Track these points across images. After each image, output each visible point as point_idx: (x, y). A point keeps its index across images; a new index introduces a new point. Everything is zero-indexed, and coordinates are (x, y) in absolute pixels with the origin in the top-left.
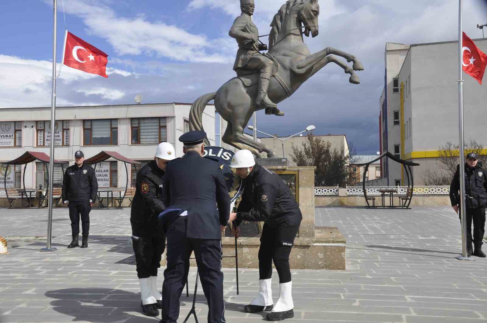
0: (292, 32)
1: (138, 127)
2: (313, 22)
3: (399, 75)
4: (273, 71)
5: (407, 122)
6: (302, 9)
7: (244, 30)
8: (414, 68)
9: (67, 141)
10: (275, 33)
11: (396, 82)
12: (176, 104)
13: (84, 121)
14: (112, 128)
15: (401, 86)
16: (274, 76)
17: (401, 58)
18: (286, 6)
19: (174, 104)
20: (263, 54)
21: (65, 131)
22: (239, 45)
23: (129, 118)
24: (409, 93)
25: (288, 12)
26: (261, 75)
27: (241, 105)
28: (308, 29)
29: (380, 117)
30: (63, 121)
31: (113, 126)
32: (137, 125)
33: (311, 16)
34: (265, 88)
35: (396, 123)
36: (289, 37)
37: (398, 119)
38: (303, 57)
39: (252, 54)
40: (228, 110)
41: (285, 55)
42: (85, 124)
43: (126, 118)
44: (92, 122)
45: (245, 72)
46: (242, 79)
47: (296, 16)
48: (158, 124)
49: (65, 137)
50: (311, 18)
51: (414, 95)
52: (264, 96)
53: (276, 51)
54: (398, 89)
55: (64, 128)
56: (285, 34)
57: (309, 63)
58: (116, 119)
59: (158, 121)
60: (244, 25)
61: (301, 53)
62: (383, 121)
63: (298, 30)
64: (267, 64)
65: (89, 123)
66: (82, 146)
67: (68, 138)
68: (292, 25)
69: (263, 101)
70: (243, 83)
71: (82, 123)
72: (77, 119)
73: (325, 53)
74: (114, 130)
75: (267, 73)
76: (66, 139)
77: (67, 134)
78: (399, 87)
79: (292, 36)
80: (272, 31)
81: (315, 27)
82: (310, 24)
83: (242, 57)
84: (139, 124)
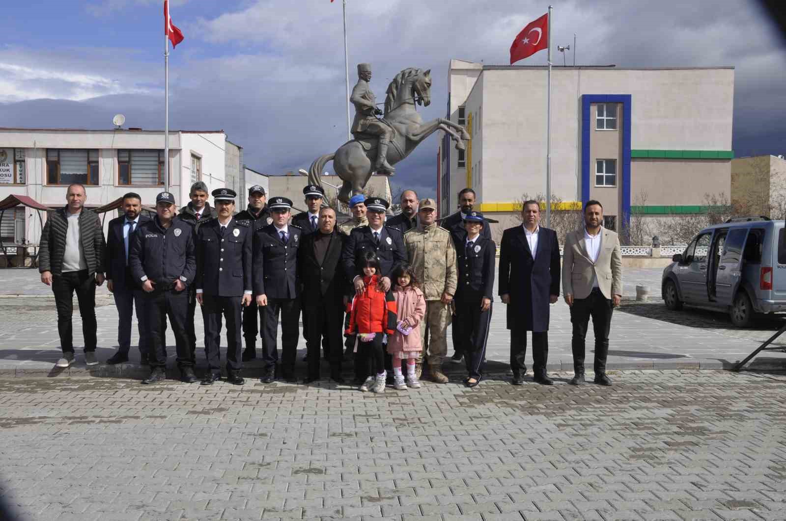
0: (407, 101)
1: (129, 162)
2: (426, 94)
3: (465, 102)
4: (391, 137)
5: (476, 165)
6: (417, 80)
7: (364, 97)
8: (487, 98)
9: (21, 178)
10: (391, 100)
11: (462, 111)
12: (183, 132)
13: (48, 150)
14: (89, 162)
15: (468, 117)
16: (391, 142)
17: (471, 81)
18: (401, 76)
19: (180, 132)
20: (379, 119)
21: (18, 163)
22: (356, 110)
23: (115, 149)
24: (480, 129)
25: (403, 82)
26: (381, 141)
27: (362, 167)
28: (421, 99)
29: (439, 154)
30: (14, 149)
31: (91, 159)
32: (127, 159)
33: (425, 88)
34: (384, 153)
35: (461, 165)
36: (403, 106)
37: (464, 160)
38: (418, 126)
39: (372, 120)
40: (350, 172)
41: (401, 123)
42: (49, 155)
43: (112, 149)
44: (61, 153)
45: (364, 137)
46: (361, 142)
47: (411, 86)
48: (157, 159)
49: (18, 173)
50: (425, 90)
51: (486, 132)
52: (384, 160)
53: (393, 118)
54: (464, 120)
55: (17, 158)
56: (401, 103)
57: (422, 132)
58: (96, 150)
59: (157, 155)
60: (363, 92)
61: (415, 121)
62: (443, 160)
63: (412, 100)
64: (387, 131)
65: (56, 154)
66: (45, 186)
67: (23, 174)
68: (407, 95)
69: (383, 165)
70: (363, 147)
71: (44, 153)
72: (39, 147)
73: (437, 123)
74: (94, 164)
75: (386, 139)
76: (20, 174)
77: (21, 167)
78: (466, 119)
79: (407, 105)
80: (388, 98)
81: (427, 97)
82: (423, 95)
83: (362, 122)
84: (130, 157)
